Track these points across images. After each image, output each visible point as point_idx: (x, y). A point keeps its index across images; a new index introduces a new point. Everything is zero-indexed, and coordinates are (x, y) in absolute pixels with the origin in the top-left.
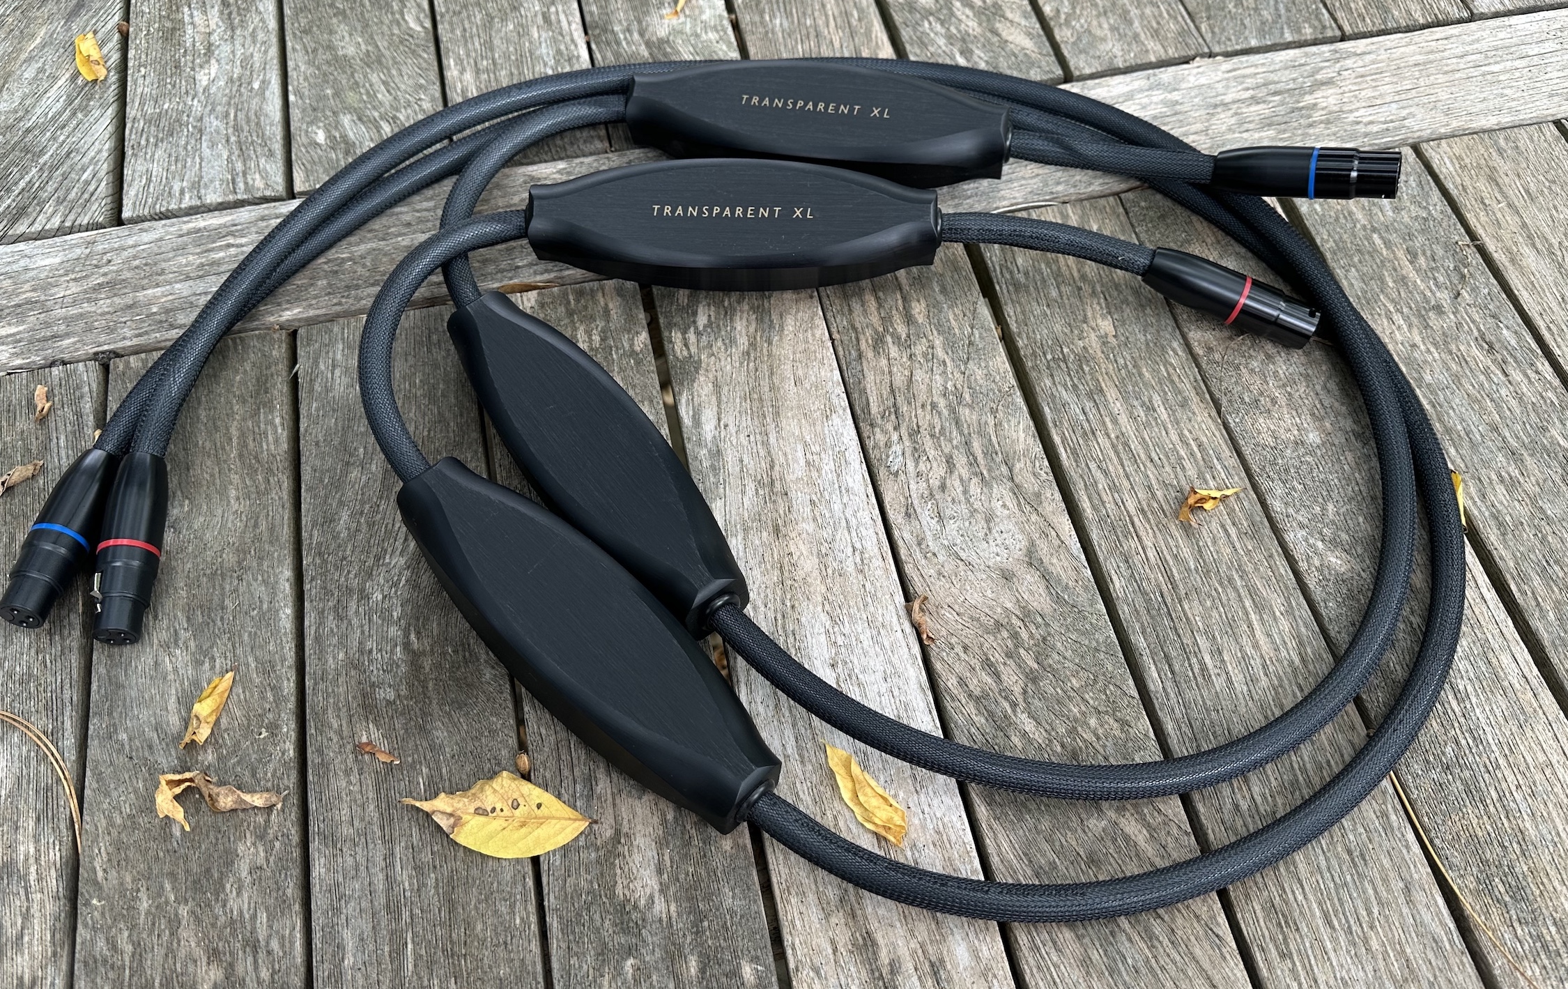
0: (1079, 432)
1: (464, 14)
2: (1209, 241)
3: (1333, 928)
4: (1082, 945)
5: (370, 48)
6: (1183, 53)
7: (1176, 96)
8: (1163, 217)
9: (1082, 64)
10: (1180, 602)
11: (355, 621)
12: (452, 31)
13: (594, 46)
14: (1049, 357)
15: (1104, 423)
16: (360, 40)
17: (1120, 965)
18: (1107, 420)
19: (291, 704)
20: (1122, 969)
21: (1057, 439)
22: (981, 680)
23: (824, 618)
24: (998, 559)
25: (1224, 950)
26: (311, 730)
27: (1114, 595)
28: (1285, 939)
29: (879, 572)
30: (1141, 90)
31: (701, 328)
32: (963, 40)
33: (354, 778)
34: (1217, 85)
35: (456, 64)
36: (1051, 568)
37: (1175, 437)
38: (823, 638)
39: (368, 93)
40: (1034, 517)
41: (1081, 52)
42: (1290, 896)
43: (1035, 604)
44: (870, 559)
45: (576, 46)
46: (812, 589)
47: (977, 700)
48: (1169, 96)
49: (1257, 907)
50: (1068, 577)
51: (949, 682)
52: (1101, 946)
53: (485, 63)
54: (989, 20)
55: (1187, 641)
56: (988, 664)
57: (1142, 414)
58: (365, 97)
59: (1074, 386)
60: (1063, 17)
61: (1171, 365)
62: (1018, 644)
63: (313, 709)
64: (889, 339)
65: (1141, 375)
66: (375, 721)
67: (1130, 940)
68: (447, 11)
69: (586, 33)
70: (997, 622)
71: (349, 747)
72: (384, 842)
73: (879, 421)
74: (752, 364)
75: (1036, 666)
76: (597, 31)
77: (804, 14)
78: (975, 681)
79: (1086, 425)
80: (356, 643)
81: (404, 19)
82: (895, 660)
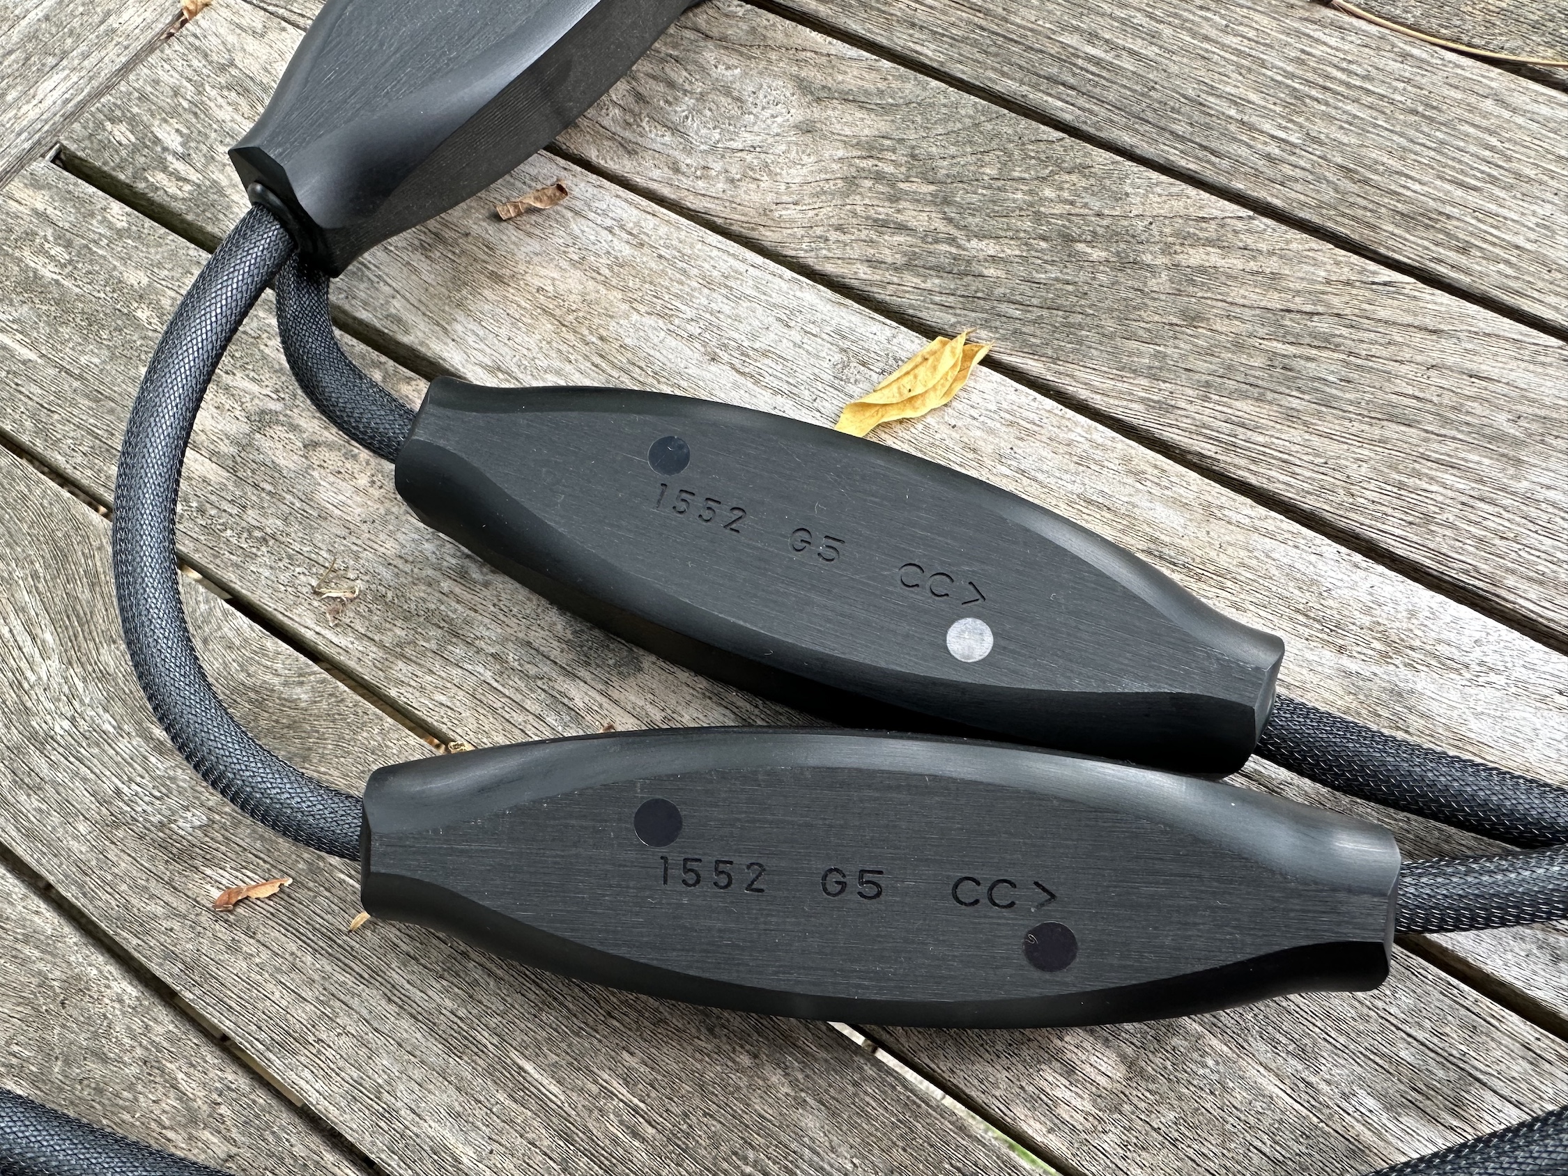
3: (1475, 189)
4: (1270, 403)
10: (1006, 21)
11: (61, 777)
17: (1328, 390)
19: (72, 937)
20: (1334, 392)
22: (891, 246)
23: (650, 321)
24: (779, 120)
25: (1406, 291)
26: (130, 942)
27: (935, 65)
28: (1448, 234)
29: (663, 230)
33: (249, 946)
36: (845, 87)
38: (671, 342)
40: (773, 56)
42: (1409, 193)
43: (866, 132)
44: (637, 224)
46: (604, 304)
47: (909, 266)
49: (1391, 228)
50: (871, 82)
51: (859, 274)
52: (1289, 388)
55: (1054, 50)
56: (881, 225)
62: (892, 182)
63: (108, 918)
66: (208, 862)
67: (1309, 359)
70: (844, 179)
71: (205, 918)
72: (368, 984)
75: (932, 188)
78: (887, 251)
80: (88, 799)
82: (776, 299)
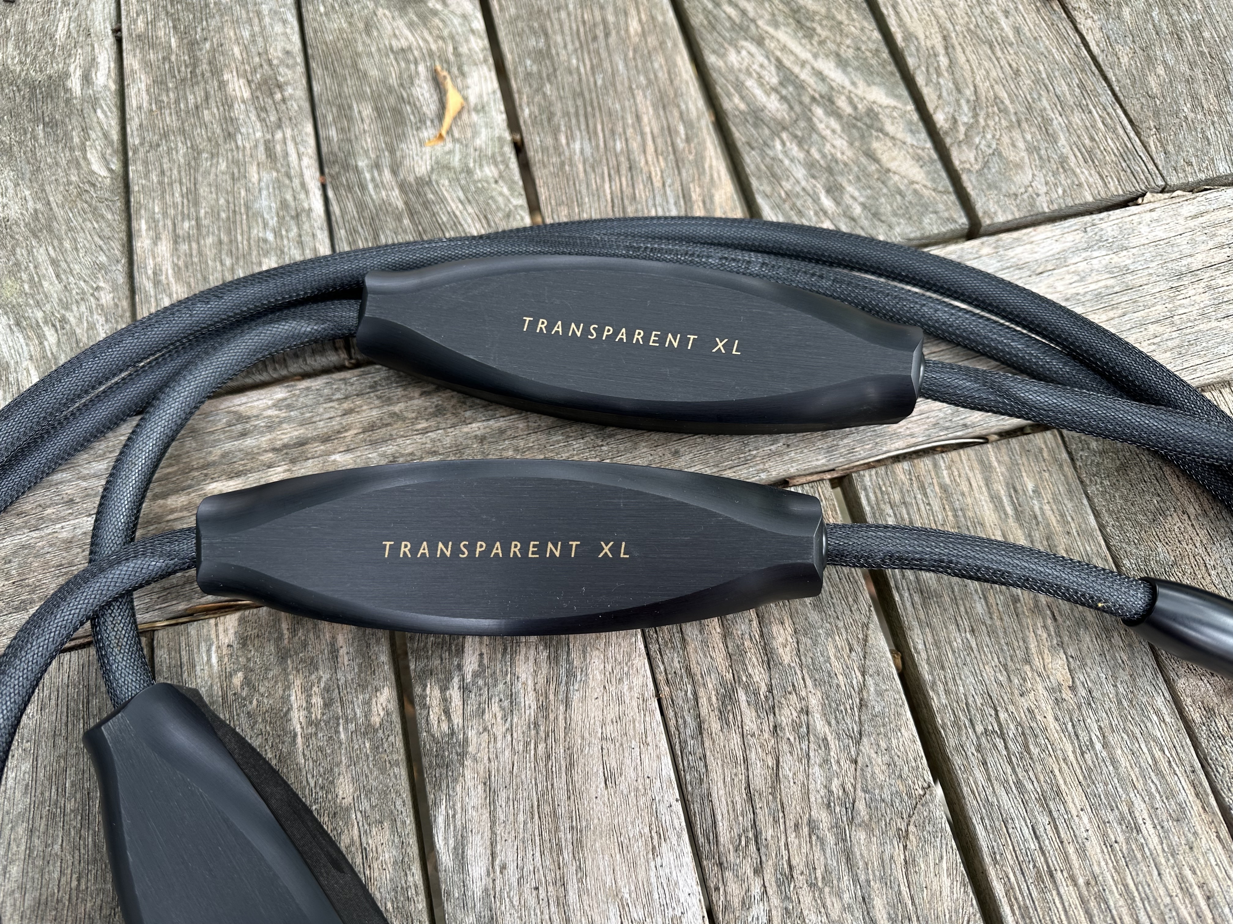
0: (1031, 873)
1: (163, 148)
2: (1191, 510)
5: (39, 206)
6: (1129, 188)
7: (1123, 259)
8: (1123, 468)
9: (993, 207)
12: (147, 175)
13: (330, 194)
14: (980, 729)
15: (1067, 858)
16: (27, 193)
18: (1071, 850)
21: (999, 889)
30: (1076, 251)
31: (469, 678)
32: (830, 170)
34: (1179, 240)
35: (149, 229)
37: (1171, 881)
39: (31, 279)
41: (989, 187)
45: (307, 193)
48: (1116, 259)
53: (186, 225)
54: (862, 137)
57: (1121, 839)
58: (26, 286)
59: (1019, 784)
60: (962, 129)
61: (1155, 740)
64: (742, 696)
65: (1114, 762)
68: (142, 144)
69: (322, 172)
73: (732, 857)
74: (541, 747)
76: (337, 168)
77: (613, 132)
79: (1040, 861)
81: (85, 158)
